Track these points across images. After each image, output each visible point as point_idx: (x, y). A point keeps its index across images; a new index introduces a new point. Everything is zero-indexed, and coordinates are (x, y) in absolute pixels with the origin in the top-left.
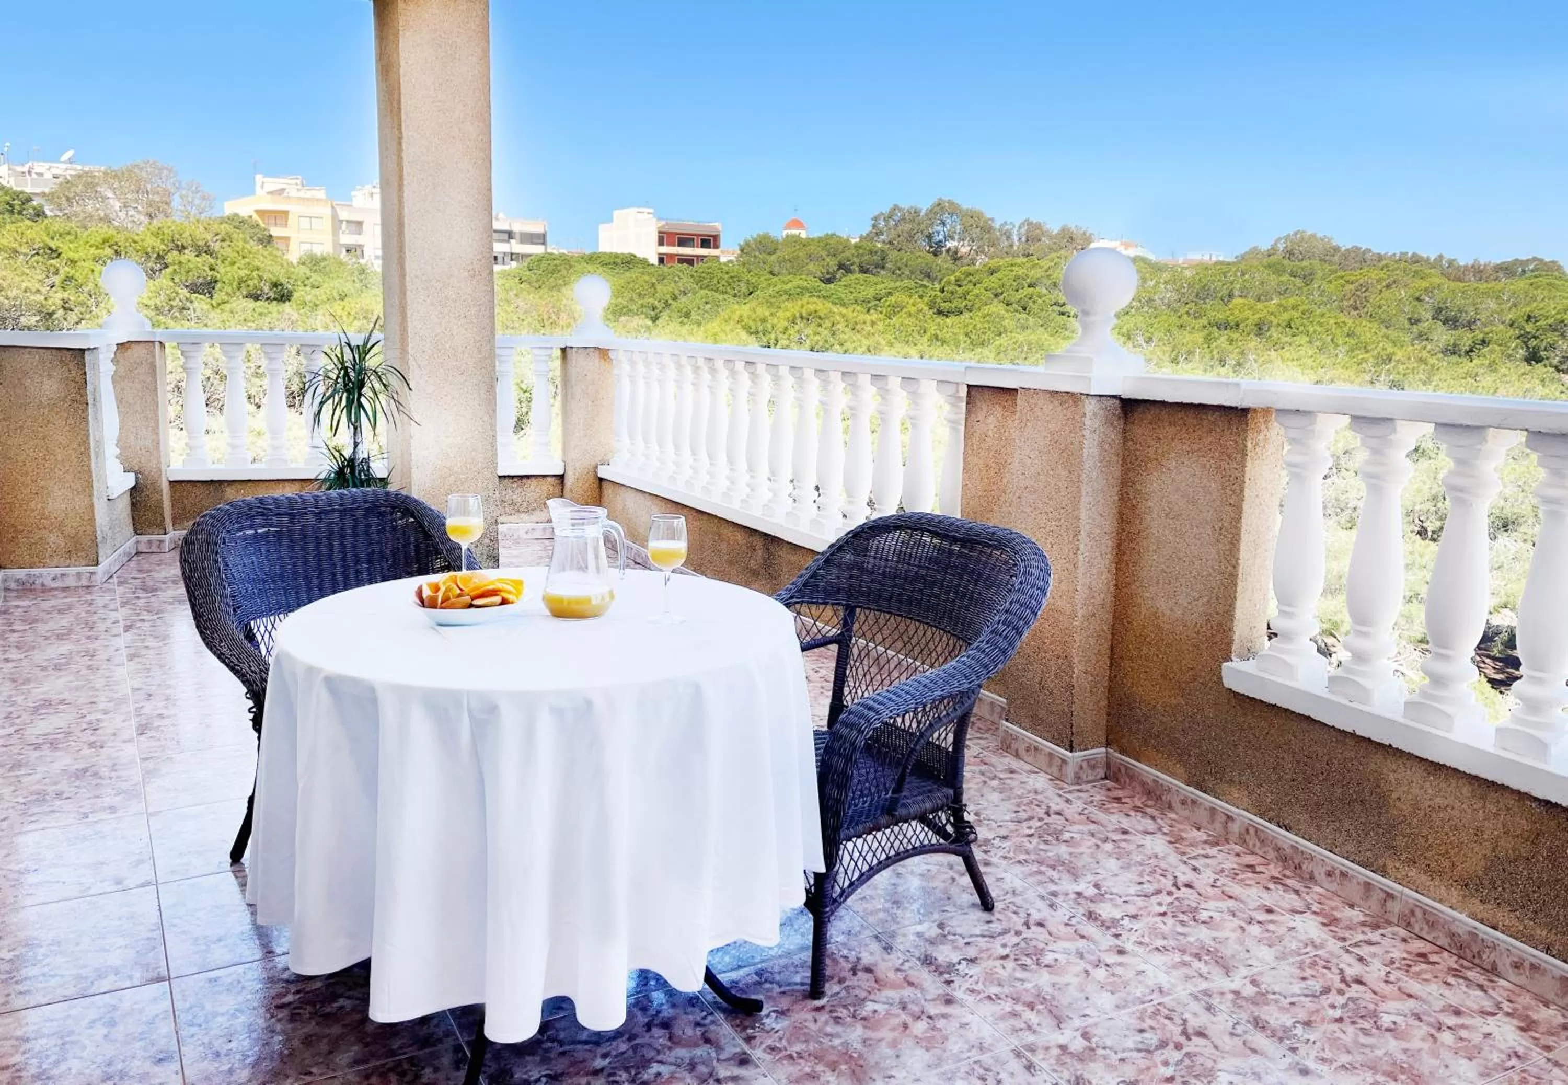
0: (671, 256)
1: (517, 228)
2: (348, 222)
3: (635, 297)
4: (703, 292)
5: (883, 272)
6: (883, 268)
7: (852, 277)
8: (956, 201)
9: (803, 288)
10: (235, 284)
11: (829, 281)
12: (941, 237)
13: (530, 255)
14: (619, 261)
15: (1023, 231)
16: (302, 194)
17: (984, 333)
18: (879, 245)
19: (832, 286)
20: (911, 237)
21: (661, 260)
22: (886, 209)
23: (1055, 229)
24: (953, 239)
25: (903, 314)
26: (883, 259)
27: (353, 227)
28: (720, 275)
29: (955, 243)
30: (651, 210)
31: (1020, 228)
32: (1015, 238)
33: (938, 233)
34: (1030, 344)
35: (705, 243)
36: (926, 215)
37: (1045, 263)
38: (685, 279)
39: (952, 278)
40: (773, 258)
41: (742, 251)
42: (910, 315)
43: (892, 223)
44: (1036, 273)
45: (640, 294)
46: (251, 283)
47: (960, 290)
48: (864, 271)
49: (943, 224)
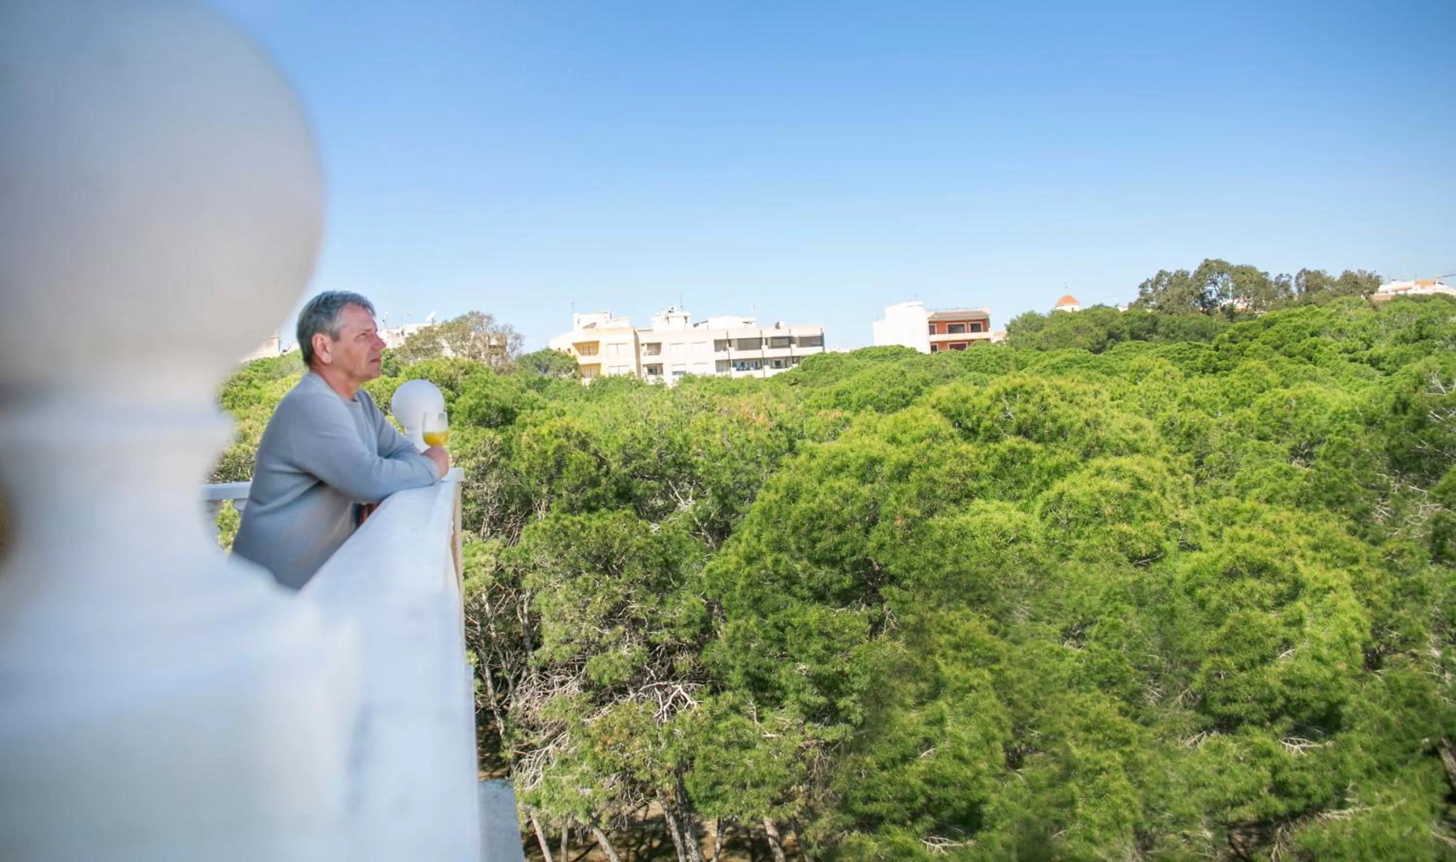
0: (943, 344)
1: (795, 334)
2: (649, 345)
3: (886, 386)
4: (971, 374)
5: (1155, 337)
6: (1156, 333)
7: (1124, 344)
8: (1224, 260)
9: (1071, 361)
10: (467, 413)
11: (1097, 351)
12: (1214, 296)
13: (803, 357)
14: (887, 353)
15: (1301, 281)
16: (611, 325)
17: (1244, 391)
18: (1149, 311)
19: (1101, 355)
20: (1181, 300)
21: (934, 348)
22: (1152, 275)
23: (1337, 275)
24: (1227, 296)
25: (1149, 378)
26: (1155, 324)
27: (653, 349)
28: (988, 356)
29: (1230, 301)
30: (920, 303)
31: (1297, 278)
32: (1294, 289)
33: (1211, 293)
34: (1298, 399)
35: (975, 328)
36: (1195, 276)
37: (1327, 311)
38: (953, 363)
39: (1226, 335)
40: (1040, 334)
41: (1009, 330)
42: (1156, 379)
43: (1160, 288)
44: (1319, 321)
45: (889, 383)
46: (480, 411)
47: (1235, 347)
48: (1135, 336)
49: (1215, 283)
